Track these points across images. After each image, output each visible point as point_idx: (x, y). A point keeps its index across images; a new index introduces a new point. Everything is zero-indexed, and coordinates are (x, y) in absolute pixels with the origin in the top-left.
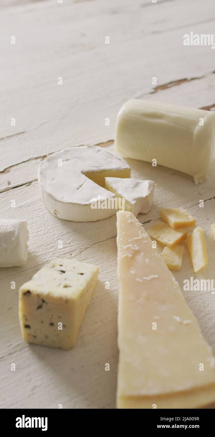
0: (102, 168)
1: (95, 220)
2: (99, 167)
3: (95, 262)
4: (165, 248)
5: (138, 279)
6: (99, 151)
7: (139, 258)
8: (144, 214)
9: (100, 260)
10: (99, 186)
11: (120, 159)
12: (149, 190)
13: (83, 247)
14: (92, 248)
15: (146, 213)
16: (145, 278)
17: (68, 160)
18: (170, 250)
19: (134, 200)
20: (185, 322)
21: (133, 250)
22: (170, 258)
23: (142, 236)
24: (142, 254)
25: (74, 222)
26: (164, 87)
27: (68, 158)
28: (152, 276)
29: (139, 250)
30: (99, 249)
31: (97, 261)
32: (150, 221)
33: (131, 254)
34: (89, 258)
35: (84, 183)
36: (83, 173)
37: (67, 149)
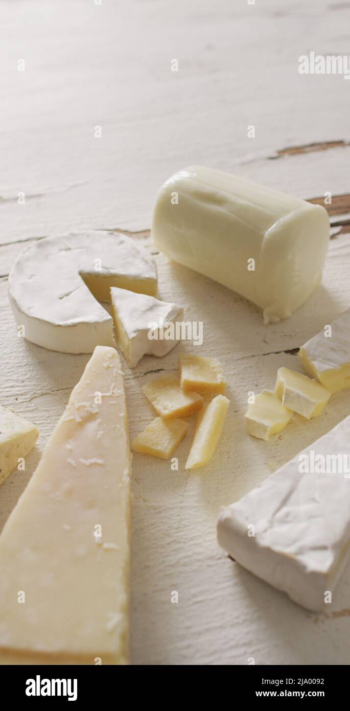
0: (113, 271)
1: (76, 353)
2: (110, 268)
3: (45, 418)
4: (157, 419)
5: (70, 460)
6: (122, 242)
7: (92, 426)
8: (158, 357)
9: (54, 417)
10: (95, 300)
11: (146, 261)
12: (166, 320)
13: (40, 392)
14: (53, 395)
15: (160, 356)
16: (82, 461)
17: (69, 249)
18: (161, 424)
19: (135, 332)
20: (106, 546)
21: (87, 411)
22: (155, 438)
23: (113, 393)
24: (98, 420)
25: (45, 349)
26: (298, 150)
27: (70, 246)
28: (94, 460)
29: (97, 413)
30: (61, 399)
31: (50, 418)
32: (162, 370)
33: (82, 418)
34: (40, 410)
35: (75, 290)
36: (81, 274)
37: (75, 232)
